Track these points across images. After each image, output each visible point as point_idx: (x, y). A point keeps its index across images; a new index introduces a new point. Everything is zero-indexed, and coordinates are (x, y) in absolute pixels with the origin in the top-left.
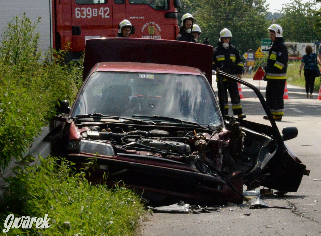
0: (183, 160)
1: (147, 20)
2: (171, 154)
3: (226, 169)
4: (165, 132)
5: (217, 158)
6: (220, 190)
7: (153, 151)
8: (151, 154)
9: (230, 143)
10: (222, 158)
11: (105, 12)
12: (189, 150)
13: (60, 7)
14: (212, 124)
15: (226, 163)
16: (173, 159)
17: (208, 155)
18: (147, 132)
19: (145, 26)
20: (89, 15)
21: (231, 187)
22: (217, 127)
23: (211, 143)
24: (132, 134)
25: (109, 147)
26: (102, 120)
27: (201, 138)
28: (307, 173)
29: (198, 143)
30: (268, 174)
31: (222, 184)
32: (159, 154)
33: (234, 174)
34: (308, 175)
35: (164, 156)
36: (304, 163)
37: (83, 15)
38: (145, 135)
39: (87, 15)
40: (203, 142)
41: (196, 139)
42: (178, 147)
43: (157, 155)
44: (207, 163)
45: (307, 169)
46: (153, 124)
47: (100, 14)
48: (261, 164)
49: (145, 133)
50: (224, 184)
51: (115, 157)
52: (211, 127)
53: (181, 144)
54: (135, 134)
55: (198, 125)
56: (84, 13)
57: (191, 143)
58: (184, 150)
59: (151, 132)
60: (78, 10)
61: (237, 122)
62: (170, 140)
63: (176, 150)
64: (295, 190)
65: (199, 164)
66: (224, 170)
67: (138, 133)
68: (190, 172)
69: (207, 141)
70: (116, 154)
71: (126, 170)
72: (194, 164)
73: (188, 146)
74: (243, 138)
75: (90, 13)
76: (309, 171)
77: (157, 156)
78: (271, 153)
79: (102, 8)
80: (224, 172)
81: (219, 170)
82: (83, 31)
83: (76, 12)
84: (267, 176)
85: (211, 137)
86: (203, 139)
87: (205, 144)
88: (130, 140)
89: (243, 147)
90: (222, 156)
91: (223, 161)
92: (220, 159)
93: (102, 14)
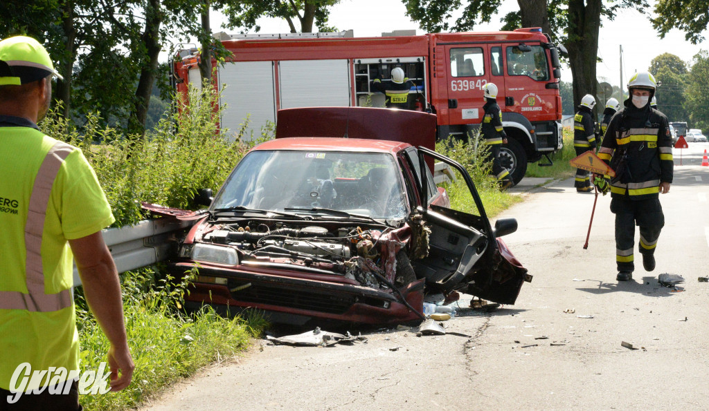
0: (335, 269)
1: (526, 92)
2: (319, 261)
3: (401, 279)
4: (322, 230)
5: (387, 264)
6: (388, 308)
7: (294, 257)
8: (290, 262)
9: (407, 243)
10: (395, 265)
12: (348, 255)
13: (435, 81)
14: (393, 217)
15: (400, 271)
16: (320, 267)
17: (375, 260)
18: (297, 231)
19: (525, 97)
20: (466, 88)
21: (404, 303)
22: (398, 221)
23: (379, 245)
24: (277, 233)
25: (232, 254)
26: (245, 215)
27: (366, 237)
28: (529, 279)
29: (360, 244)
30: (473, 282)
31: (390, 301)
32: (301, 261)
33: (410, 286)
34: (530, 281)
35: (308, 263)
36: (524, 266)
37: (460, 88)
38: (293, 235)
39: (464, 87)
40: (368, 242)
41: (360, 239)
42: (332, 251)
43: (299, 262)
44: (373, 272)
45: (528, 273)
46: (310, 219)
47: (477, 86)
48: (463, 269)
49: (294, 232)
50: (394, 300)
51: (238, 266)
52: (390, 221)
53: (338, 246)
54: (280, 233)
55: (371, 219)
56: (461, 86)
57: (352, 244)
58: (342, 257)
59: (303, 230)
60: (454, 83)
61: (418, 215)
63: (329, 255)
64: (512, 303)
65: (357, 272)
66: (398, 280)
67: (285, 233)
68: (342, 285)
69: (373, 240)
70: (240, 263)
71: (250, 284)
72: (351, 272)
73: (347, 248)
74: (428, 236)
75: (467, 86)
76: (532, 277)
77: (299, 265)
78: (479, 253)
79: (479, 81)
80: (399, 283)
81: (391, 280)
82: (459, 105)
83: (453, 85)
84: (470, 284)
85: (380, 236)
86: (369, 238)
87: (370, 246)
88: (268, 242)
89: (429, 247)
90: (396, 261)
91: (397, 268)
92: (392, 264)
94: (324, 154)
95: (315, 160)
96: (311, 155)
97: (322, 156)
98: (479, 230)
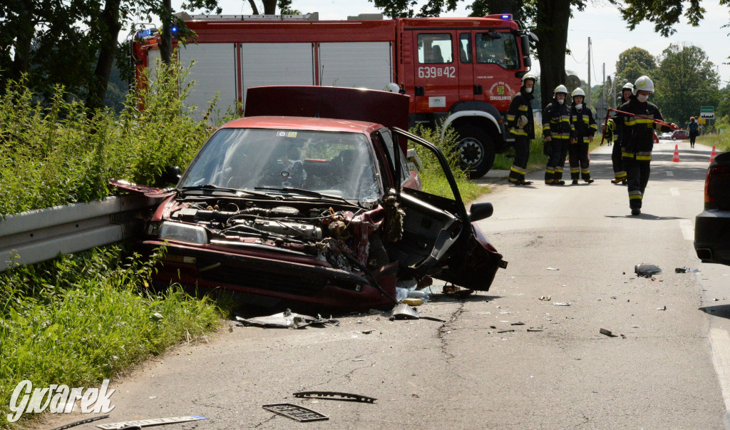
0: (306, 249)
1: (495, 80)
2: (290, 242)
3: (373, 262)
4: (293, 211)
5: (360, 247)
6: (360, 291)
7: (265, 238)
8: (260, 242)
9: (381, 226)
10: (367, 247)
11: (451, 71)
12: (320, 236)
13: (402, 67)
14: (366, 198)
15: (373, 253)
16: (291, 248)
17: (347, 242)
18: (268, 211)
19: (494, 86)
20: (433, 75)
21: (377, 287)
22: (371, 203)
23: (352, 226)
24: (247, 213)
25: (200, 232)
26: (214, 193)
27: (339, 219)
28: (504, 265)
29: (333, 225)
30: (446, 267)
31: (362, 284)
32: (271, 241)
33: (383, 269)
34: (505, 268)
35: (279, 244)
36: (499, 252)
37: (427, 75)
38: (263, 215)
39: (431, 74)
40: (340, 223)
41: (333, 220)
42: (303, 231)
43: (269, 242)
44: (345, 254)
45: (503, 259)
46: (281, 199)
47: (445, 73)
48: (436, 254)
49: (265, 212)
50: (366, 283)
51: (207, 245)
52: (363, 203)
53: (309, 227)
54: (251, 212)
55: (343, 200)
56: (428, 72)
57: (324, 226)
58: (313, 237)
59: (273, 210)
60: (421, 70)
61: (392, 197)
62: (297, 221)
63: (300, 235)
64: (487, 289)
65: (329, 254)
66: (371, 263)
67: (255, 212)
68: (313, 266)
69: (346, 222)
70: (209, 242)
71: (219, 264)
72: (323, 254)
73: (318, 229)
74: (402, 218)
75: (435, 73)
76: (507, 263)
77: (270, 245)
78: (453, 238)
79: (447, 68)
80: (371, 266)
81: (363, 263)
82: (426, 93)
83: (420, 72)
84: (444, 270)
85: (353, 218)
86: (341, 219)
87: (343, 227)
88: (237, 221)
89: (403, 230)
90: (369, 243)
91: (369, 250)
92: (365, 247)
93: (448, 73)
94: (296, 133)
95: (286, 138)
96: (282, 134)
97: (294, 135)
98: (453, 214)
